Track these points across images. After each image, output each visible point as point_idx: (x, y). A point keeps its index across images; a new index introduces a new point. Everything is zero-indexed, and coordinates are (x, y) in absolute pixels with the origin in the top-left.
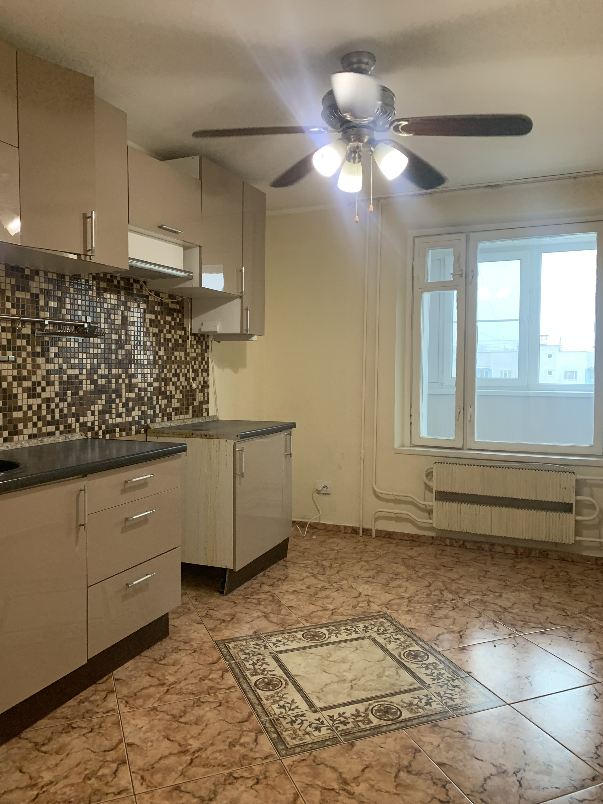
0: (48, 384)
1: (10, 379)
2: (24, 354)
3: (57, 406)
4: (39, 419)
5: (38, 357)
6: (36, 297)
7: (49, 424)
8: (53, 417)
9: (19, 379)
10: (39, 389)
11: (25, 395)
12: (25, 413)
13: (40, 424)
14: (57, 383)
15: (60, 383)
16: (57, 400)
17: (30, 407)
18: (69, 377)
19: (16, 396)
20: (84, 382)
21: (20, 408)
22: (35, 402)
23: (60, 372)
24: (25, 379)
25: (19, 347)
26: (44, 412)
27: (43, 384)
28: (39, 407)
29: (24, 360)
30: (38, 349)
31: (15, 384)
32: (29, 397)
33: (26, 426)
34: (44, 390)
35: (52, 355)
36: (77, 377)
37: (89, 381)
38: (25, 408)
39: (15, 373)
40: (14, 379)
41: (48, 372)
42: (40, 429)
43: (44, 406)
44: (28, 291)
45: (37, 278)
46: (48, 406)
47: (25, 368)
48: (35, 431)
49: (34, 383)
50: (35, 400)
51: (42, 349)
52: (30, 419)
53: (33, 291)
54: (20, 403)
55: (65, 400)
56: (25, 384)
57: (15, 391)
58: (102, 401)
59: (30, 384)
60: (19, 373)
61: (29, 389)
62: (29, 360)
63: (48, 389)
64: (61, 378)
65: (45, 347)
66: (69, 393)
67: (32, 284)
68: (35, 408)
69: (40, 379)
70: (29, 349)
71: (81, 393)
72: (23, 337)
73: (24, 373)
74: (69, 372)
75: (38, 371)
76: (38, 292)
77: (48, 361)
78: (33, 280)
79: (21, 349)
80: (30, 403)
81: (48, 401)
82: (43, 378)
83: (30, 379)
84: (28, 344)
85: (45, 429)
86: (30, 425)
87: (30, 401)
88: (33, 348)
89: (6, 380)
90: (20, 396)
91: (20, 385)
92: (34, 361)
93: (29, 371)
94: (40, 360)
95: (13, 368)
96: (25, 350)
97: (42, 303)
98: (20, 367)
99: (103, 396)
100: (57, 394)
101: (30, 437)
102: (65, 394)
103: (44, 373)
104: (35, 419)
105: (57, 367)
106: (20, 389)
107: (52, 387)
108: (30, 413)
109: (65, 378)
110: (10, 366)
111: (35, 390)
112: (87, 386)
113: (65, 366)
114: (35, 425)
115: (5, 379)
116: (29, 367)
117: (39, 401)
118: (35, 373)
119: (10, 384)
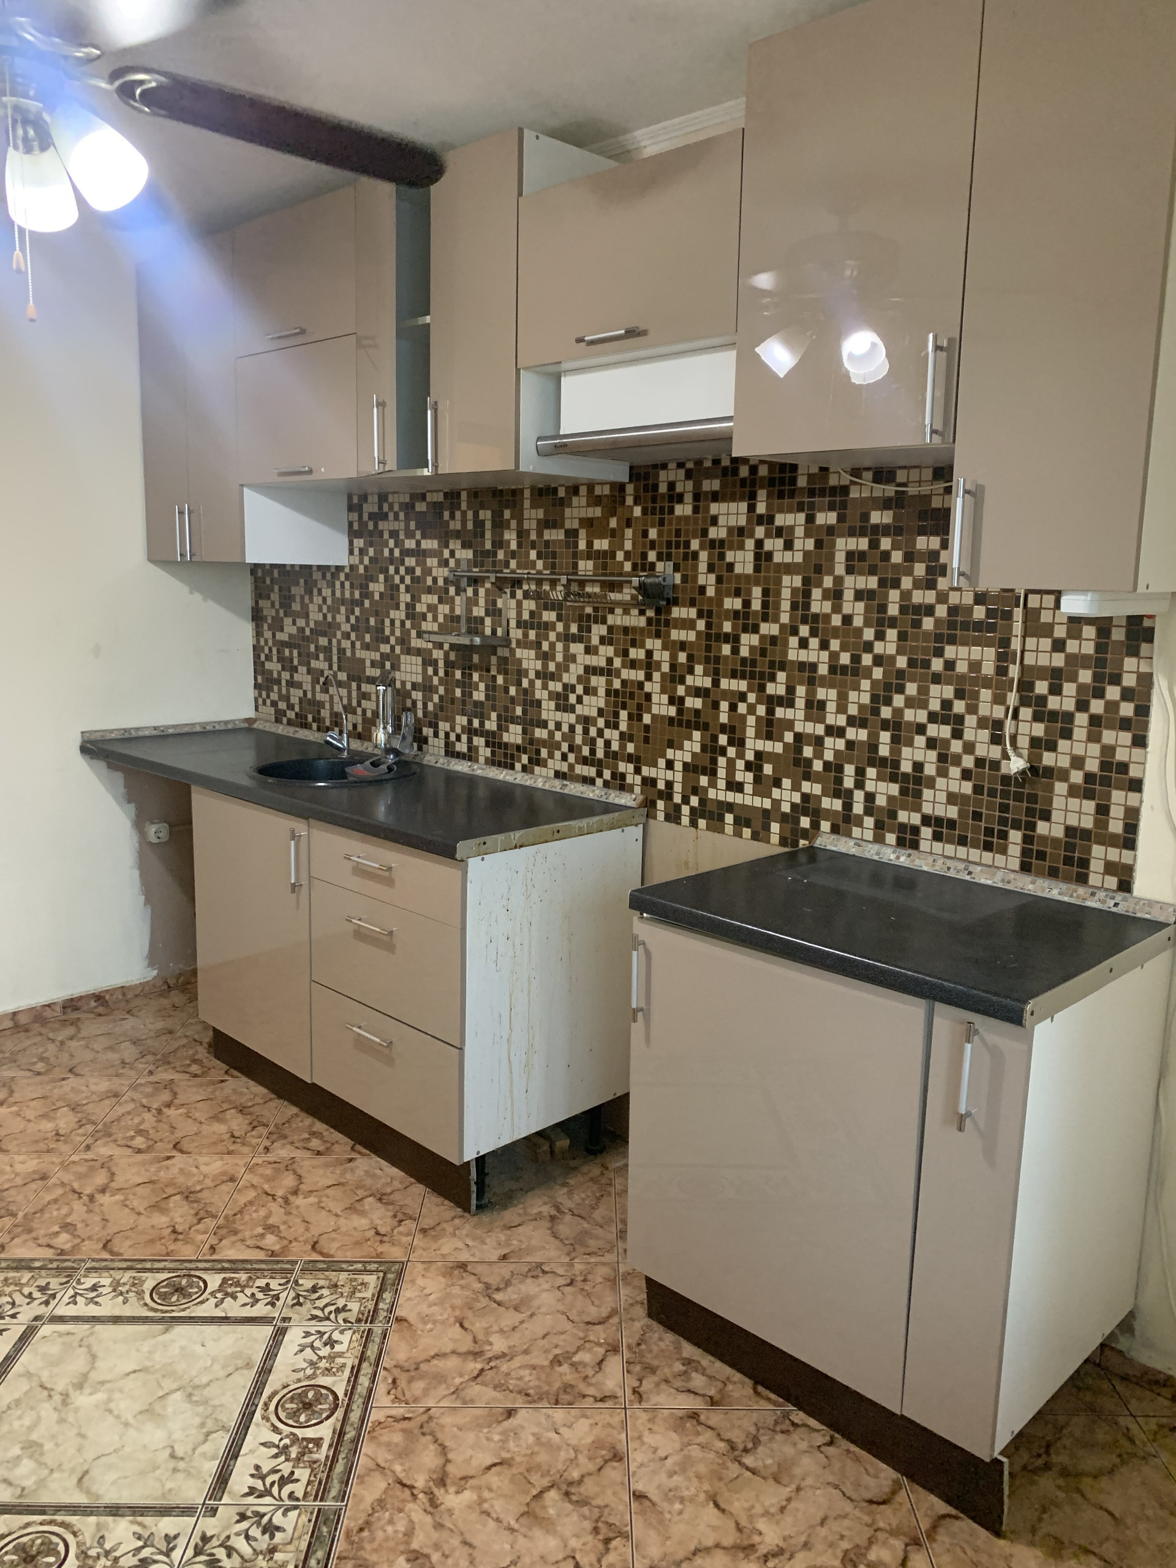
0: (587, 691)
1: (532, 675)
2: (552, 636)
3: (600, 733)
4: (571, 749)
5: (574, 642)
6: (572, 534)
7: (585, 761)
8: (593, 752)
9: (544, 676)
10: (572, 699)
11: (552, 705)
12: (551, 734)
13: (571, 757)
14: (602, 692)
15: (608, 693)
16: (601, 723)
17: (558, 726)
18: (624, 683)
19: (539, 703)
20: (655, 698)
21: (544, 724)
22: (569, 718)
23: (608, 671)
24: (553, 677)
25: (546, 624)
26: (579, 740)
27: (580, 689)
28: (572, 728)
29: (552, 646)
30: (574, 629)
32: (558, 708)
33: (551, 756)
34: (580, 700)
35: (595, 641)
36: (641, 685)
37: (665, 698)
38: (551, 726)
39: (539, 665)
40: (538, 675)
41: (587, 669)
42: (571, 767)
43: (579, 729)
44: (562, 526)
45: (575, 500)
46: (586, 731)
47: (553, 659)
48: (564, 767)
49: (565, 686)
50: (565, 715)
51: (580, 629)
52: (558, 746)
53: (568, 525)
54: (544, 716)
55: (616, 726)
56: (552, 685)
57: (538, 696)
58: (694, 744)
59: (559, 687)
60: (545, 666)
61: (558, 694)
62: (559, 646)
63: (586, 698)
64: (609, 683)
65: (585, 624)
66: (624, 715)
67: (568, 512)
68: (565, 728)
69: (574, 681)
70: (560, 627)
71: (647, 719)
72: (553, 606)
73: (552, 667)
74: (626, 674)
75: (572, 666)
76: (576, 525)
77: (588, 650)
78: (570, 505)
79: (548, 626)
80: (558, 719)
81: (586, 721)
82: (580, 679)
83: (560, 680)
84: (559, 618)
85: (581, 770)
86: (558, 755)
87: (559, 716)
88: (567, 627)
89: (527, 676)
90: (544, 705)
91: (545, 687)
92: (566, 649)
93: (558, 665)
94: (577, 648)
95: (537, 658)
96: (554, 629)
97: (582, 545)
98: (546, 657)
99: (697, 735)
100: (601, 712)
101: (558, 775)
102: (616, 715)
103: (581, 671)
104: (565, 747)
105: (603, 663)
106: (545, 694)
107: (594, 698)
108: (558, 736)
109: (617, 684)
110: (532, 653)
111: (566, 698)
112: (662, 707)
113: (617, 662)
114: (564, 757)
115: (526, 673)
116: (559, 657)
117: (572, 718)
118: (567, 670)
119: (532, 683)
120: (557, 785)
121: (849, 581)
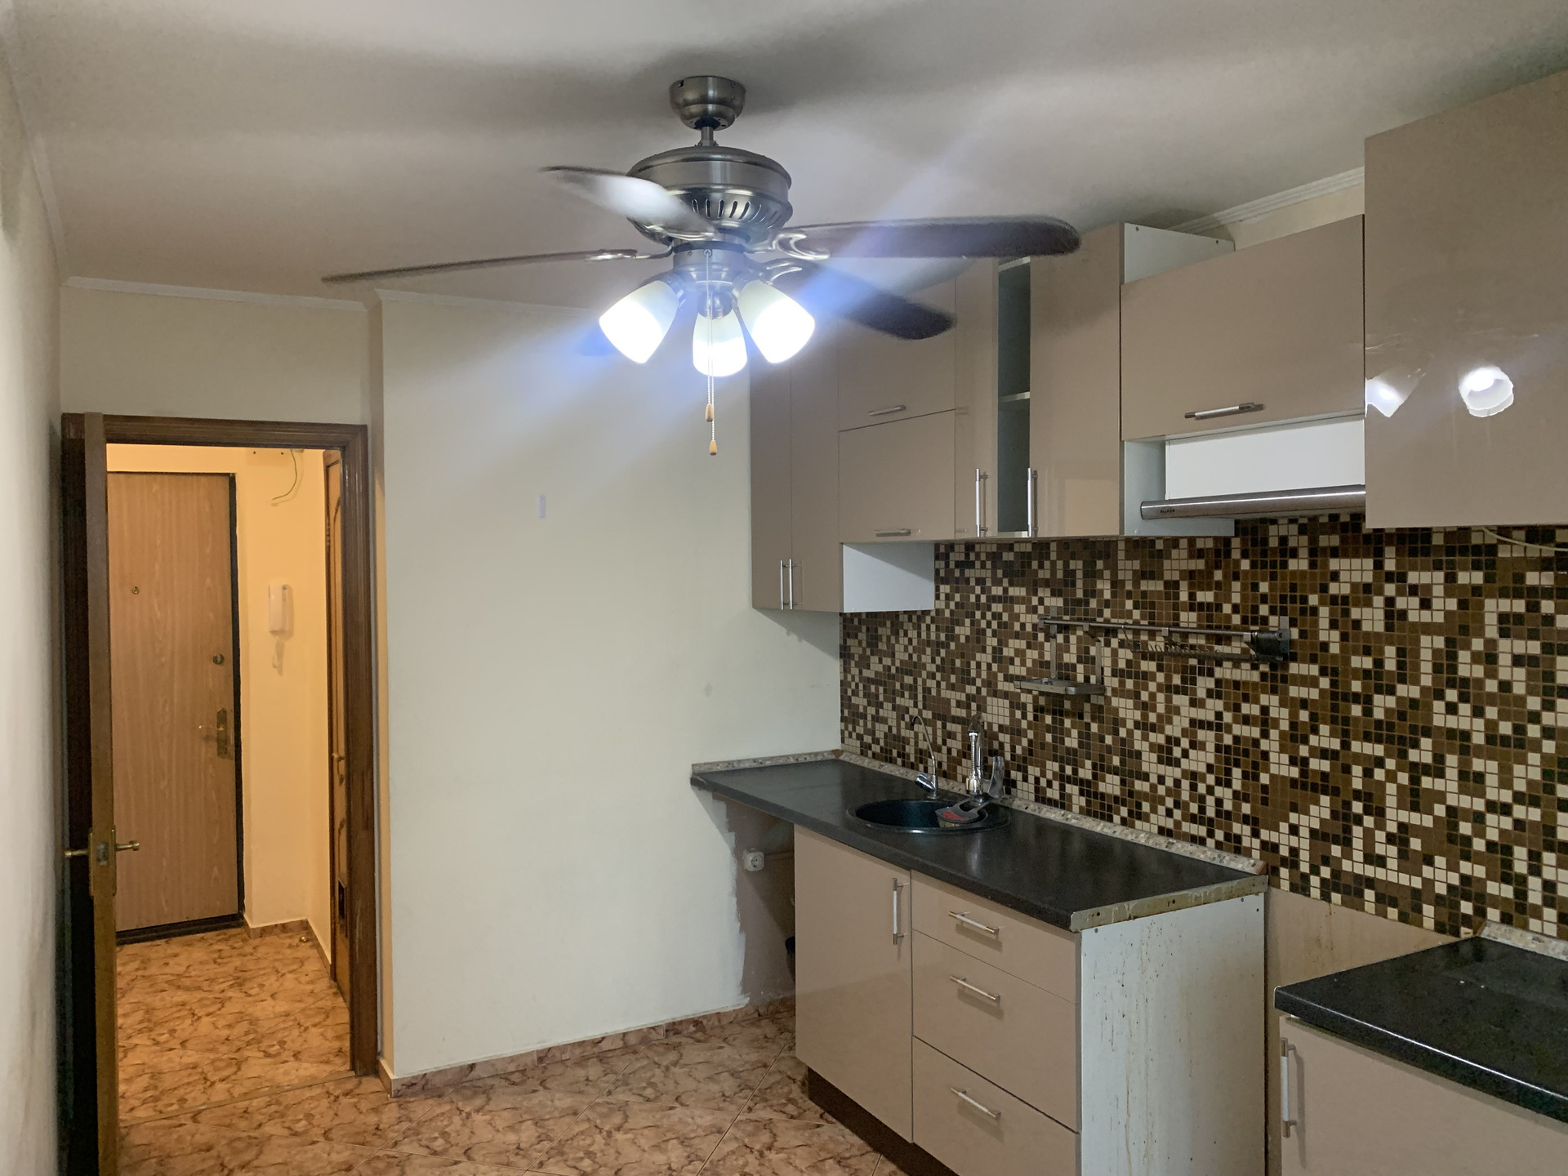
0: (1193, 745)
1: (1130, 725)
2: (1152, 686)
3: (1210, 790)
4: (1177, 804)
5: (1177, 693)
6: (1172, 586)
7: (1193, 819)
9: (1144, 726)
10: (1177, 752)
11: (1154, 757)
12: (1153, 788)
13: (1177, 814)
14: (1211, 747)
15: (1218, 748)
16: (1211, 779)
17: (1161, 779)
18: (1236, 739)
19: (1139, 754)
20: (1273, 757)
21: (1145, 777)
22: (1175, 772)
23: (1218, 726)
24: (1153, 728)
25: (1145, 673)
26: (1185, 796)
27: (1185, 743)
28: (1177, 783)
29: (1153, 696)
30: (1177, 680)
31: (1138, 734)
32: (1160, 761)
33: (1154, 810)
34: (1185, 754)
35: (1201, 693)
36: (1256, 743)
37: (1285, 758)
38: (1154, 779)
39: (1138, 715)
40: (1137, 725)
41: (1193, 722)
42: (1177, 824)
43: (1185, 784)
44: (1161, 577)
45: (1174, 553)
46: (1193, 787)
47: (1154, 710)
48: (1169, 824)
49: (1168, 739)
50: (1169, 768)
51: (1184, 680)
52: (1162, 801)
53: (1167, 576)
54: (1145, 768)
56: (1153, 737)
58: (1321, 810)
59: (1160, 739)
60: (1145, 716)
61: (1160, 747)
62: (1161, 697)
63: (1192, 753)
64: (1219, 738)
65: (1189, 677)
66: (1237, 773)
67: (1167, 564)
68: (1169, 782)
69: (1177, 733)
70: (1160, 677)
71: (1264, 779)
72: (1152, 656)
73: (1152, 718)
74: (1237, 729)
75: (1176, 719)
76: (1176, 577)
77: (1193, 703)
78: (1169, 557)
79: (1146, 676)
80: (1161, 772)
81: (1194, 776)
82: (1184, 732)
83: (1162, 731)
84: (1160, 668)
85: (1187, 827)
86: (1161, 810)
87: (1162, 769)
88: (1168, 678)
89: (1124, 726)
90: (1145, 756)
91: (1145, 738)
92: (1168, 700)
93: (1159, 716)
94: (1180, 700)
95: (1136, 708)
96: (1154, 679)
97: (1184, 596)
98: (1145, 707)
99: (1325, 800)
100: (1210, 768)
101: (1162, 831)
103: (1186, 724)
104: (1169, 802)
105: (1211, 717)
106: (1145, 746)
107: (1201, 753)
108: (1161, 790)
109: (1228, 740)
110: (1130, 703)
111: (1170, 751)
112: (1281, 766)
113: (1228, 717)
114: (1169, 813)
115: (1123, 722)
116: (1161, 709)
117: (1177, 772)
118: (1170, 722)
119: (1130, 733)
120: (1161, 843)
121: (1504, 645)
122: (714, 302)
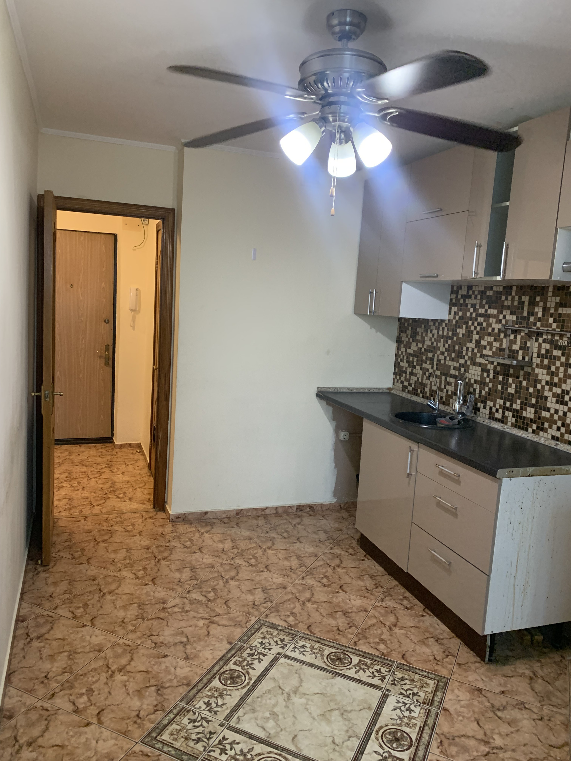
1: (543, 383)
2: (558, 364)
4: (563, 425)
9: (551, 384)
10: (567, 398)
11: (554, 400)
12: (552, 416)
13: (563, 430)
17: (557, 412)
19: (546, 398)
21: (548, 410)
24: (556, 385)
25: (555, 357)
28: (565, 414)
29: (557, 369)
31: (547, 388)
32: (557, 402)
33: (550, 427)
38: (552, 411)
39: (548, 378)
40: (547, 383)
42: (562, 435)
47: (557, 376)
48: (558, 434)
49: (563, 391)
50: (561, 406)
52: (555, 422)
54: (548, 405)
56: (555, 390)
57: (546, 394)
59: (559, 391)
60: (552, 379)
61: (558, 395)
62: (562, 369)
68: (561, 413)
70: (563, 359)
72: (560, 348)
73: (556, 380)
80: (557, 408)
83: (560, 387)
84: (563, 355)
86: (555, 427)
87: (557, 406)
89: (540, 383)
90: (549, 399)
91: (551, 390)
93: (560, 380)
95: (548, 374)
96: (559, 360)
98: (553, 374)
101: (553, 437)
104: (559, 423)
106: (550, 394)
108: (556, 417)
110: (545, 372)
111: (563, 397)
114: (558, 429)
116: (561, 375)
117: (566, 409)
118: (565, 382)
119: (543, 387)
120: (552, 444)
122: (340, 136)
